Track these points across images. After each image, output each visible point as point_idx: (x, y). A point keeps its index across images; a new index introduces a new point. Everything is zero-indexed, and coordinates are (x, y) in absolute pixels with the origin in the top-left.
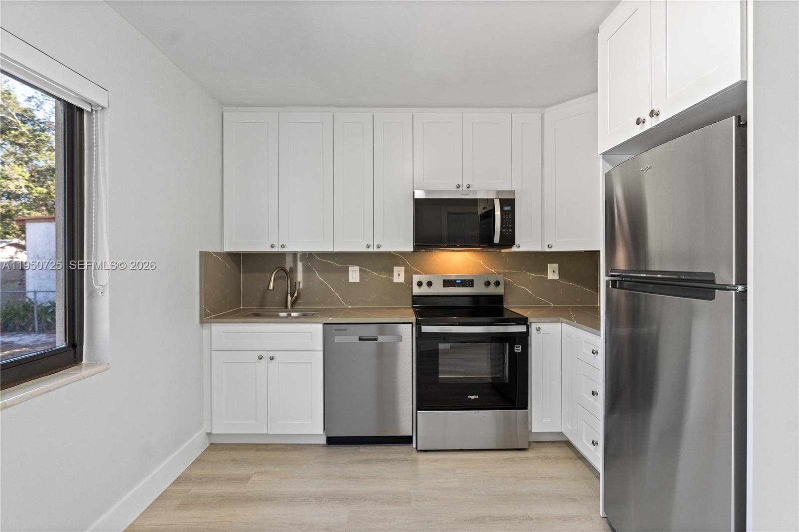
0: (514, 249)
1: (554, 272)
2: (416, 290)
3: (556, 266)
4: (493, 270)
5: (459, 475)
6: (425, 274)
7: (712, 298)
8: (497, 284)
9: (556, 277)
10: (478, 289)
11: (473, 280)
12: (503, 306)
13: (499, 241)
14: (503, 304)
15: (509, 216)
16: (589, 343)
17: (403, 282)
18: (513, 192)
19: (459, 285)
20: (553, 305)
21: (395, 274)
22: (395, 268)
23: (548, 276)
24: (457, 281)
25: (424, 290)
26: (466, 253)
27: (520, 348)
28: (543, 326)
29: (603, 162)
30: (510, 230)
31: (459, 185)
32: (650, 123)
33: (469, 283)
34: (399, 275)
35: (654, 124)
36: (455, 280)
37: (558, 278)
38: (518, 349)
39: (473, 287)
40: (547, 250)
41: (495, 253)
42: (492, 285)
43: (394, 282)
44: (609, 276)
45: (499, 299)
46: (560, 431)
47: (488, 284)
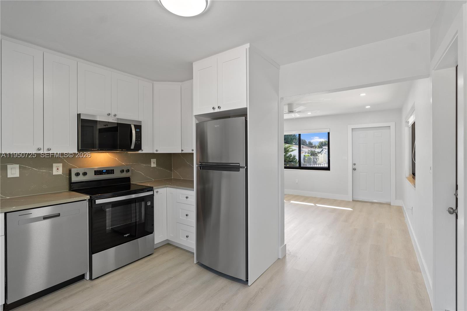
0: (140, 152)
1: (154, 163)
2: (74, 179)
3: (155, 160)
4: (123, 163)
5: (127, 279)
6: (79, 168)
7: (239, 171)
8: (128, 171)
9: (155, 166)
10: (117, 175)
11: (113, 170)
12: (130, 183)
13: (134, 148)
14: (130, 182)
15: (138, 134)
16: (183, 194)
17: (61, 174)
18: (140, 122)
19: (105, 173)
20: (154, 180)
21: (54, 169)
22: (54, 165)
23: (151, 165)
24: (104, 171)
25: (81, 178)
26: (107, 153)
27: (150, 203)
28: (159, 190)
29: (195, 119)
30: (139, 142)
31: (109, 114)
32: (217, 110)
33: (110, 171)
34: (58, 169)
35: (218, 111)
36: (103, 170)
37: (156, 166)
38: (149, 204)
39: (114, 173)
40: (155, 152)
41: (124, 154)
42: (125, 172)
43: (53, 174)
44: (198, 165)
45: (128, 179)
46: (166, 239)
47: (122, 171)
